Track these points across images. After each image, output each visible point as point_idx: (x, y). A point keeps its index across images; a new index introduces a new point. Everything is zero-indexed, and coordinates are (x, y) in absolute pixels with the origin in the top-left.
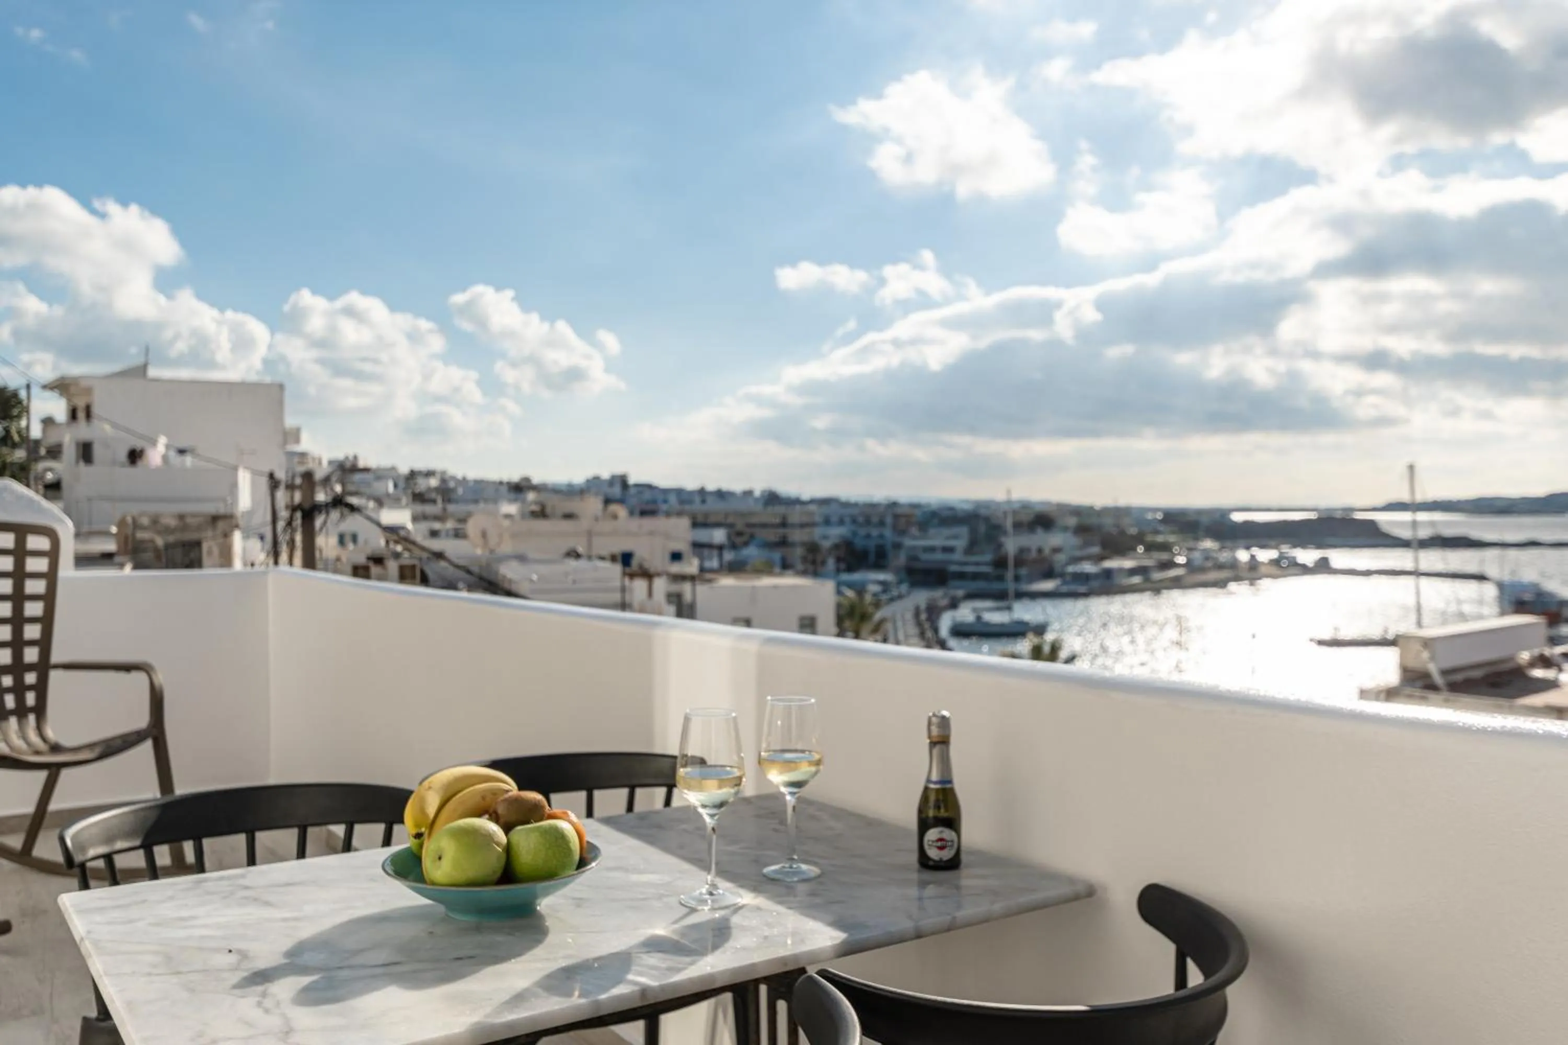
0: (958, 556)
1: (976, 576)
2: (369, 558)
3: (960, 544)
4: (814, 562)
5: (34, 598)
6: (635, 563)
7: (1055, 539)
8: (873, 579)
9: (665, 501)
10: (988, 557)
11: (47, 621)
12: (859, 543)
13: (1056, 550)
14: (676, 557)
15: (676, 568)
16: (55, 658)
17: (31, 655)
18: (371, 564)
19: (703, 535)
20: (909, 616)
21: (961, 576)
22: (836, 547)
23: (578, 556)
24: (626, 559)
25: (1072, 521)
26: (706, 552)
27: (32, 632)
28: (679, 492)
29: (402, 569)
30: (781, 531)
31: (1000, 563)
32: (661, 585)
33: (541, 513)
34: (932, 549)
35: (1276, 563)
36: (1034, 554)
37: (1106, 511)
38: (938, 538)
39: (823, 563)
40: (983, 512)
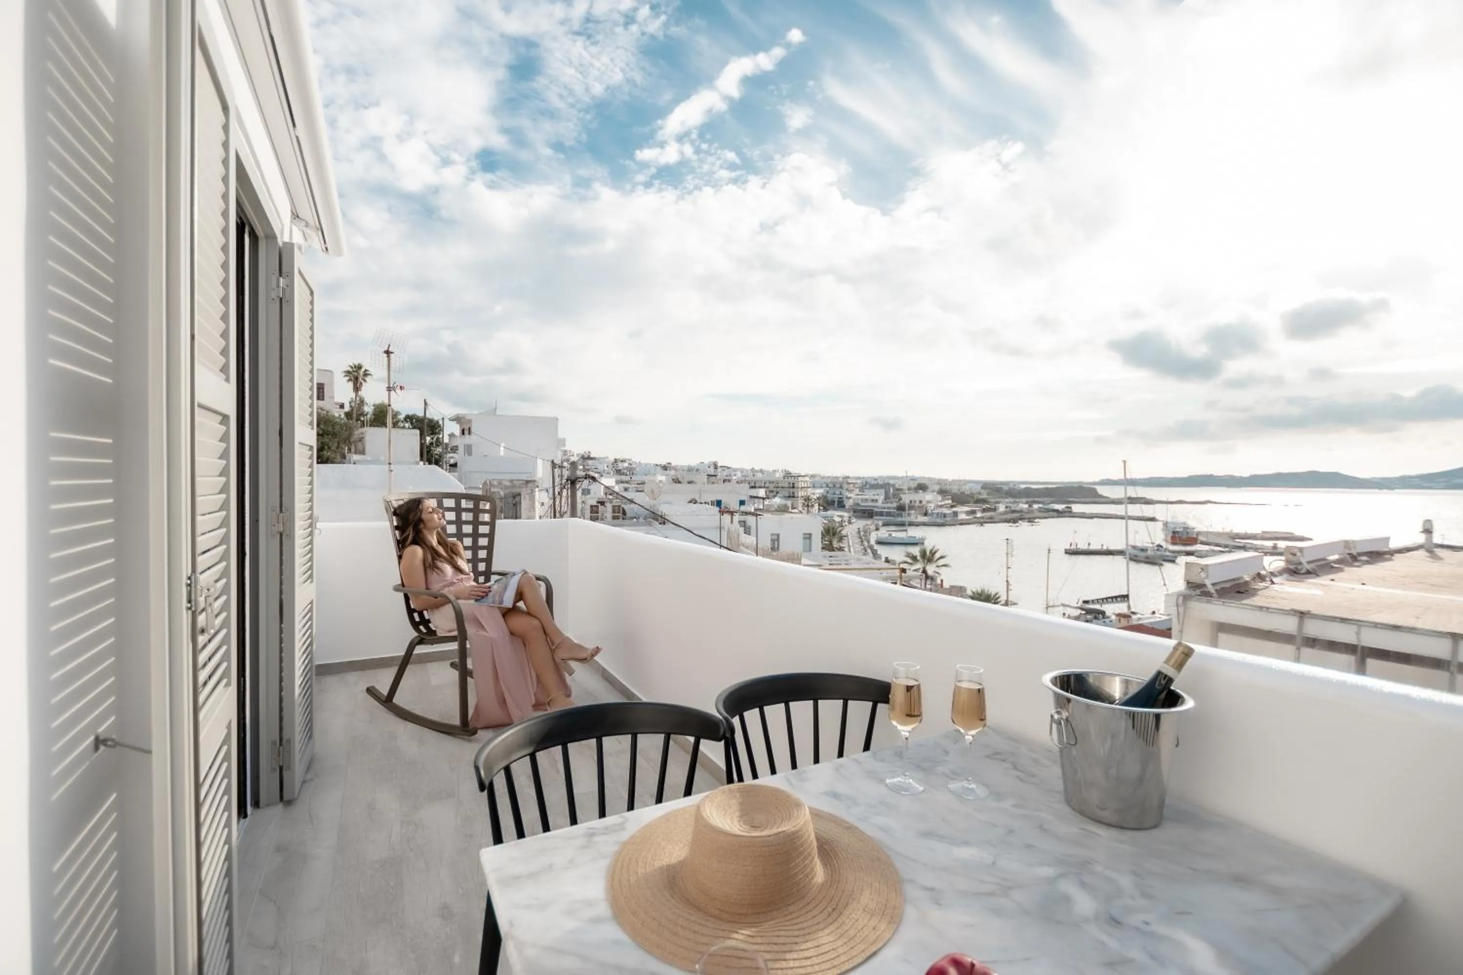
0: (879, 504)
1: (889, 514)
2: (598, 502)
3: (881, 498)
4: (808, 506)
5: (484, 535)
6: (723, 506)
7: (928, 497)
8: (836, 515)
9: (735, 475)
10: (895, 505)
11: (490, 548)
12: (830, 497)
13: (929, 502)
14: (742, 503)
15: (743, 508)
16: (494, 569)
17: (482, 567)
18: (599, 505)
19: (753, 492)
20: (855, 533)
21: (881, 514)
22: (818, 498)
23: (696, 502)
24: (719, 503)
25: (937, 488)
26: (756, 500)
27: (482, 554)
28: (742, 471)
29: (614, 506)
30: (792, 490)
31: (901, 508)
32: (737, 518)
33: (677, 481)
34: (866, 500)
35: (1040, 510)
36: (917, 504)
37: (954, 482)
38: (869, 494)
39: (812, 506)
40: (892, 482)
